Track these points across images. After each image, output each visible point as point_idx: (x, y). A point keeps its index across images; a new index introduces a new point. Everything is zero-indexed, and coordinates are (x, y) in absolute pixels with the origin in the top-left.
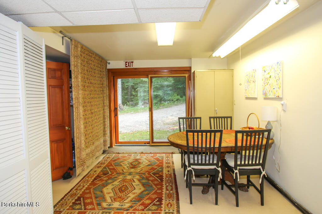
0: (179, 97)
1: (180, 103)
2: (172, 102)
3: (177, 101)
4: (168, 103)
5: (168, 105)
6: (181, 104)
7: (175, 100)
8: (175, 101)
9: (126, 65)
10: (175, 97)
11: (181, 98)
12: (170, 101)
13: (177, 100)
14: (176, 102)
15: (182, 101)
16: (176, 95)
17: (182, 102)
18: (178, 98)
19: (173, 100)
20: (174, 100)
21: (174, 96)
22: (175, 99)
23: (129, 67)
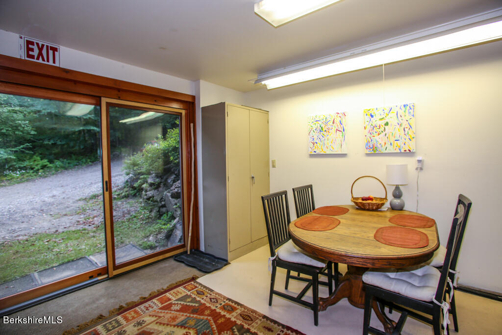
0: (45, 162)
1: (51, 173)
2: (32, 171)
3: (42, 169)
4: (22, 175)
5: (23, 178)
6: (53, 174)
7: (39, 167)
8: (38, 170)
9: (31, 53)
10: (36, 163)
11: (51, 163)
12: (26, 170)
13: (43, 167)
14: (41, 171)
15: (53, 169)
16: (39, 158)
17: (54, 172)
18: (45, 164)
19: (32, 169)
20: (37, 168)
21: (33, 160)
22: (37, 165)
23: (40, 61)
